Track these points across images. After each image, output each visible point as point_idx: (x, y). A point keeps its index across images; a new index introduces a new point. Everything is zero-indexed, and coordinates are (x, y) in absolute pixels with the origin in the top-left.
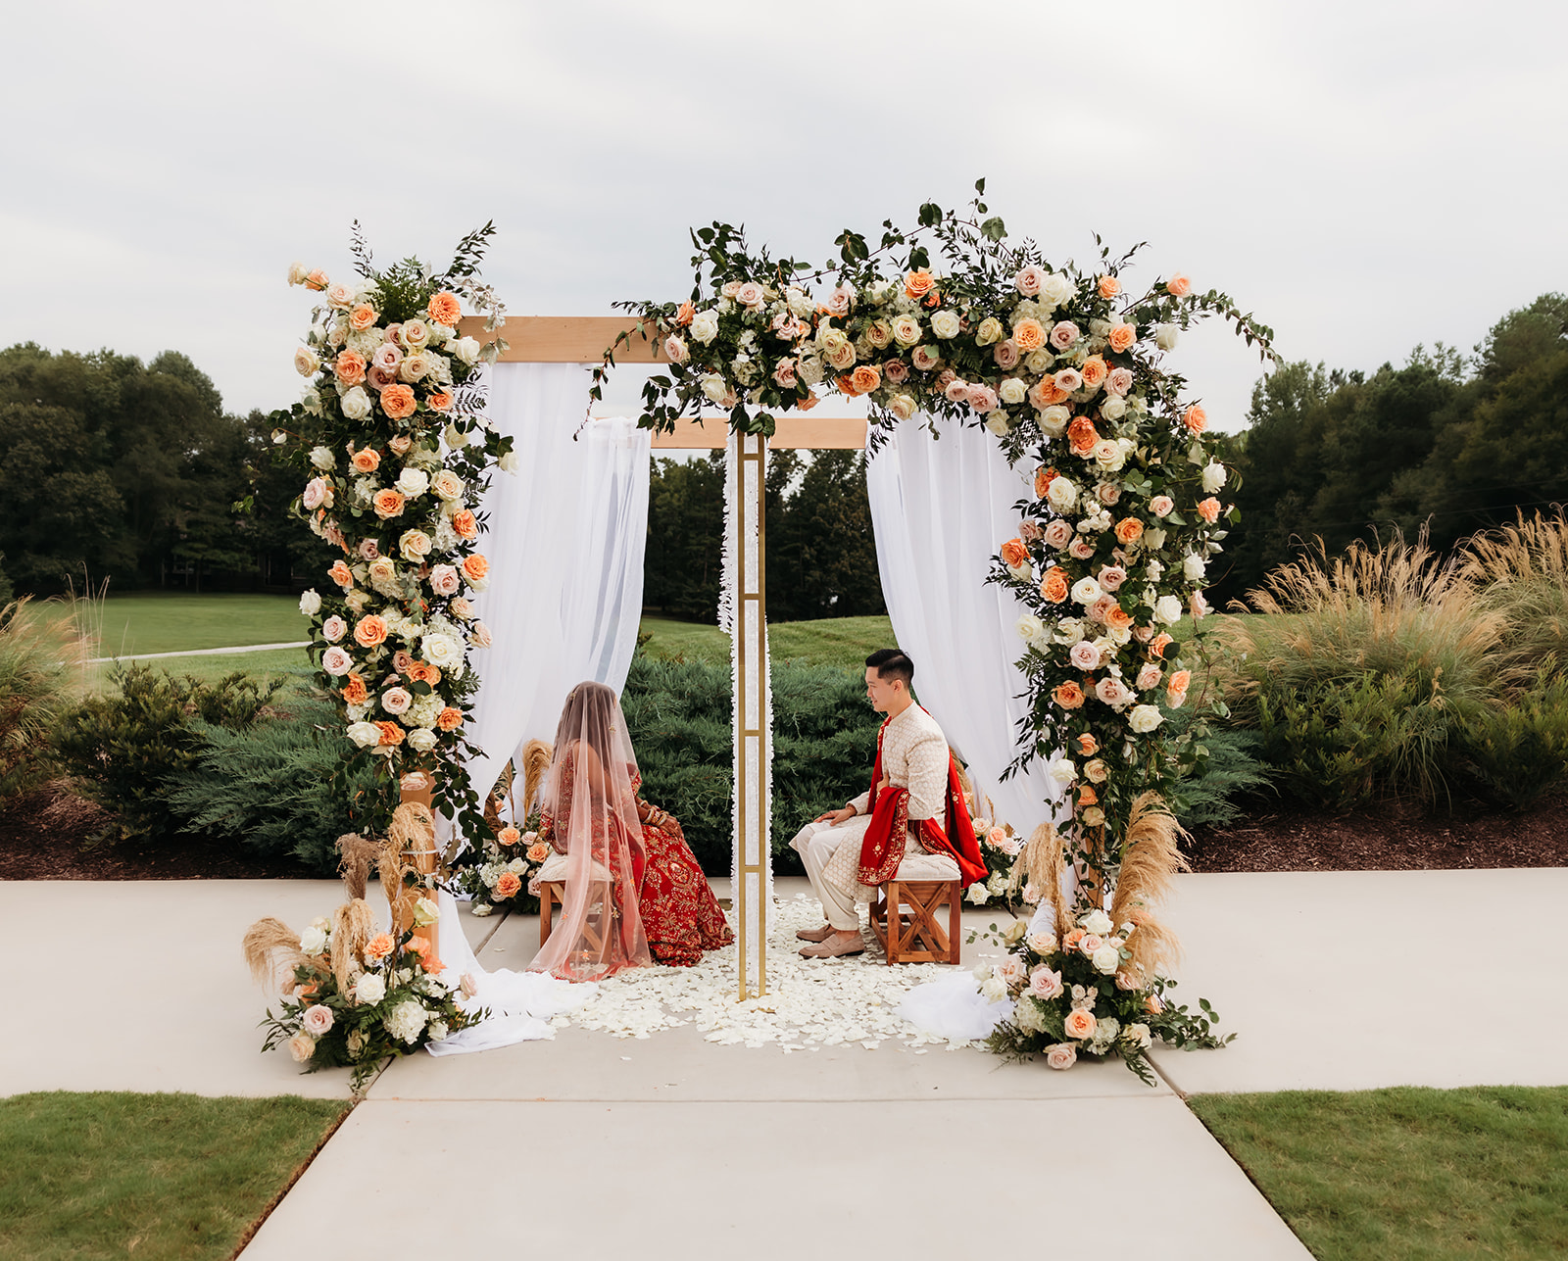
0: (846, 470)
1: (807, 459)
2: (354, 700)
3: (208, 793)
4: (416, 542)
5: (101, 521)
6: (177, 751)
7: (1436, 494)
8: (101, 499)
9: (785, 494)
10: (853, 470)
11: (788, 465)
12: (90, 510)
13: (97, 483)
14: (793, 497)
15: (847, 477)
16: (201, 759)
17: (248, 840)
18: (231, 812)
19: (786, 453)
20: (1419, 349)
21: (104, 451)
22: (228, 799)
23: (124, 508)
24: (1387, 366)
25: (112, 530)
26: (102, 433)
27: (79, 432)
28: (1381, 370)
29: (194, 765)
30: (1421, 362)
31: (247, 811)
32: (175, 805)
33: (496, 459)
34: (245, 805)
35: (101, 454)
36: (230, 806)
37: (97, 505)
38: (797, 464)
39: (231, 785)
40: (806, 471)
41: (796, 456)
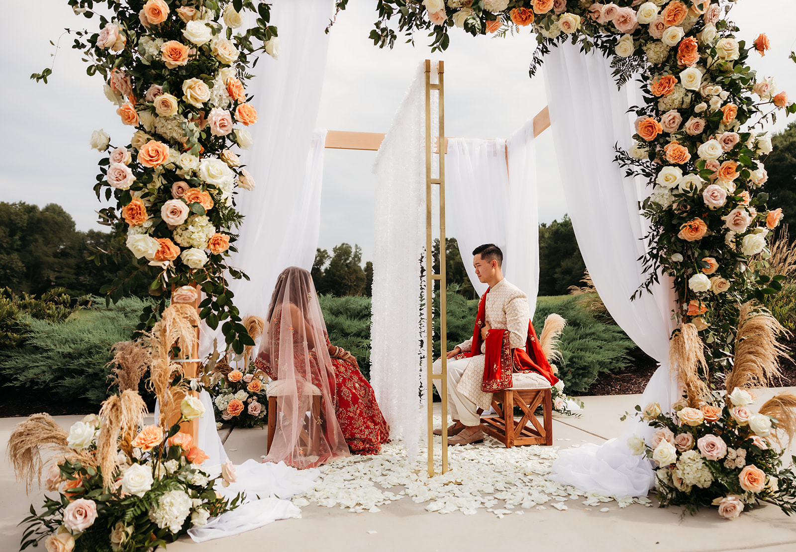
0: (348, 259)
1: (332, 254)
2: (134, 221)
3: (29, 360)
4: (197, 88)
5: (13, 276)
6: (9, 334)
7: (579, 267)
8: (14, 266)
9: (323, 268)
10: (350, 259)
11: (324, 256)
12: (8, 271)
13: (12, 259)
14: (326, 269)
15: (348, 261)
16: (25, 340)
17: (54, 391)
18: (44, 372)
19: (323, 252)
20: (566, 215)
21: (17, 245)
22: (42, 363)
23: (25, 271)
24: (555, 221)
25: (18, 280)
26: (17, 237)
27: (5, 237)
28: (553, 223)
29: (21, 344)
30: (567, 219)
31: (55, 371)
32: (5, 369)
33: (261, 43)
34: (54, 367)
35: (15, 247)
36: (43, 368)
37: (11, 269)
38: (328, 256)
39: (45, 354)
40: (331, 259)
41: (327, 253)
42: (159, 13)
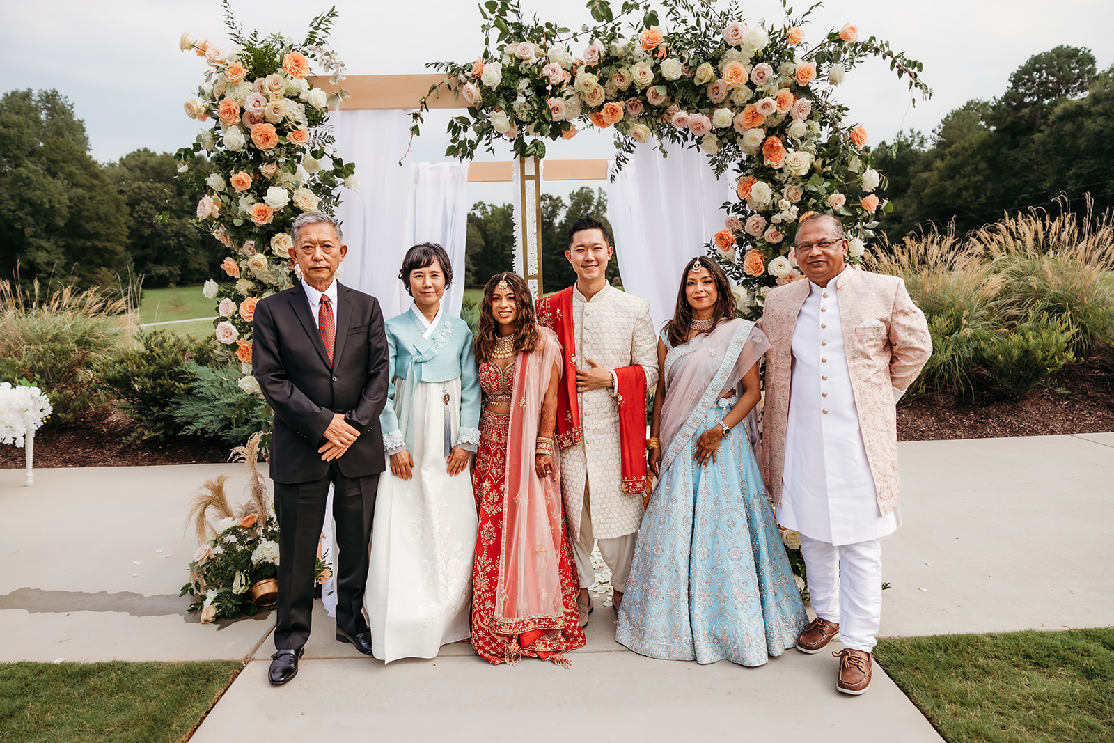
0: (589, 208)
1: (568, 202)
2: (245, 359)
3: (198, 409)
4: (283, 243)
5: (188, 245)
6: (176, 384)
7: (912, 212)
8: (187, 233)
9: (557, 222)
10: (592, 208)
11: (557, 206)
12: (181, 239)
13: (184, 224)
14: (561, 223)
15: (590, 212)
16: (192, 388)
17: (224, 438)
18: (212, 421)
19: (557, 199)
20: (901, 133)
21: (188, 206)
22: (210, 413)
23: (200, 238)
24: (884, 143)
25: (194, 250)
26: (186, 197)
27: (174, 197)
28: (880, 145)
29: (189, 391)
30: (902, 140)
31: (222, 420)
32: (177, 417)
33: (342, 180)
34: (220, 417)
35: (186, 209)
36: (212, 418)
37: (185, 236)
38: (563, 205)
39: (211, 404)
40: (567, 209)
41: (561, 201)
42: (244, 183)
